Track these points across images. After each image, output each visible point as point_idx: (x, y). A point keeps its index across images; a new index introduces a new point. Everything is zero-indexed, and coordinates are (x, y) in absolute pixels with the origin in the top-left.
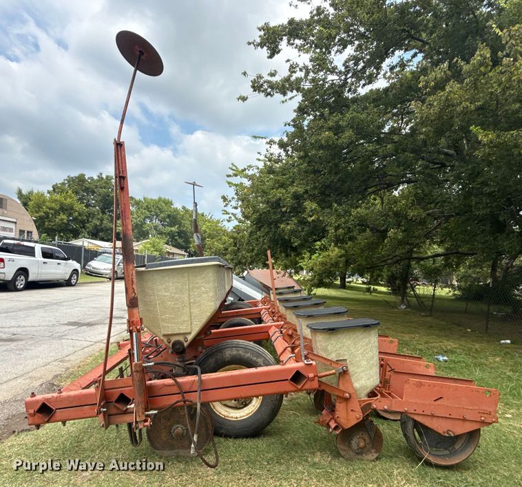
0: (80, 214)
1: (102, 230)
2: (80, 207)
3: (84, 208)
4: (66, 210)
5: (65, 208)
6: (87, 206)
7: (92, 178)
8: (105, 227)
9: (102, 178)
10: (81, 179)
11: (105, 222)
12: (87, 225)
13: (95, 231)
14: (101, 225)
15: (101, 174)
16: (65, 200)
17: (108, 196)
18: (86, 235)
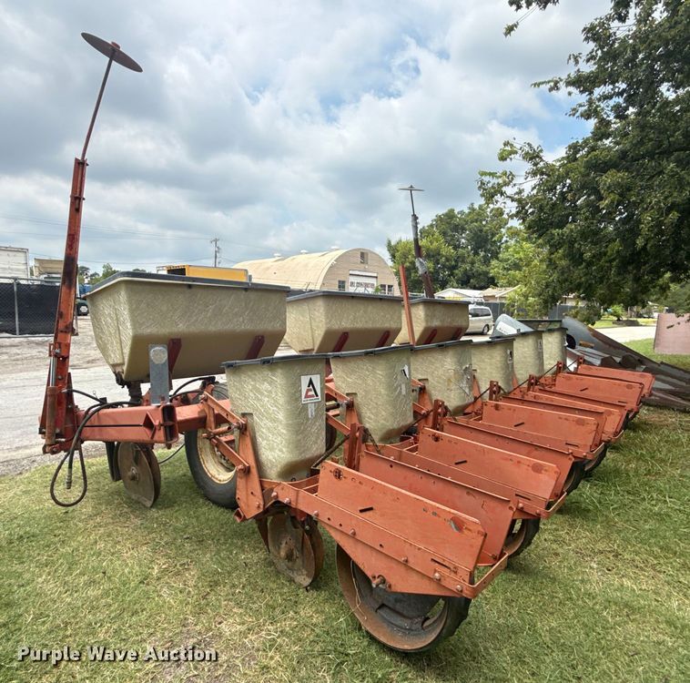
0: (447, 260)
1: (473, 276)
2: (447, 250)
3: (452, 251)
4: (433, 256)
5: (432, 253)
6: (456, 247)
7: (462, 213)
8: (477, 271)
9: (474, 210)
10: (450, 215)
11: (477, 265)
12: (456, 271)
13: (465, 279)
14: (471, 270)
15: (472, 204)
16: (432, 243)
17: (481, 231)
18: (455, 284)
